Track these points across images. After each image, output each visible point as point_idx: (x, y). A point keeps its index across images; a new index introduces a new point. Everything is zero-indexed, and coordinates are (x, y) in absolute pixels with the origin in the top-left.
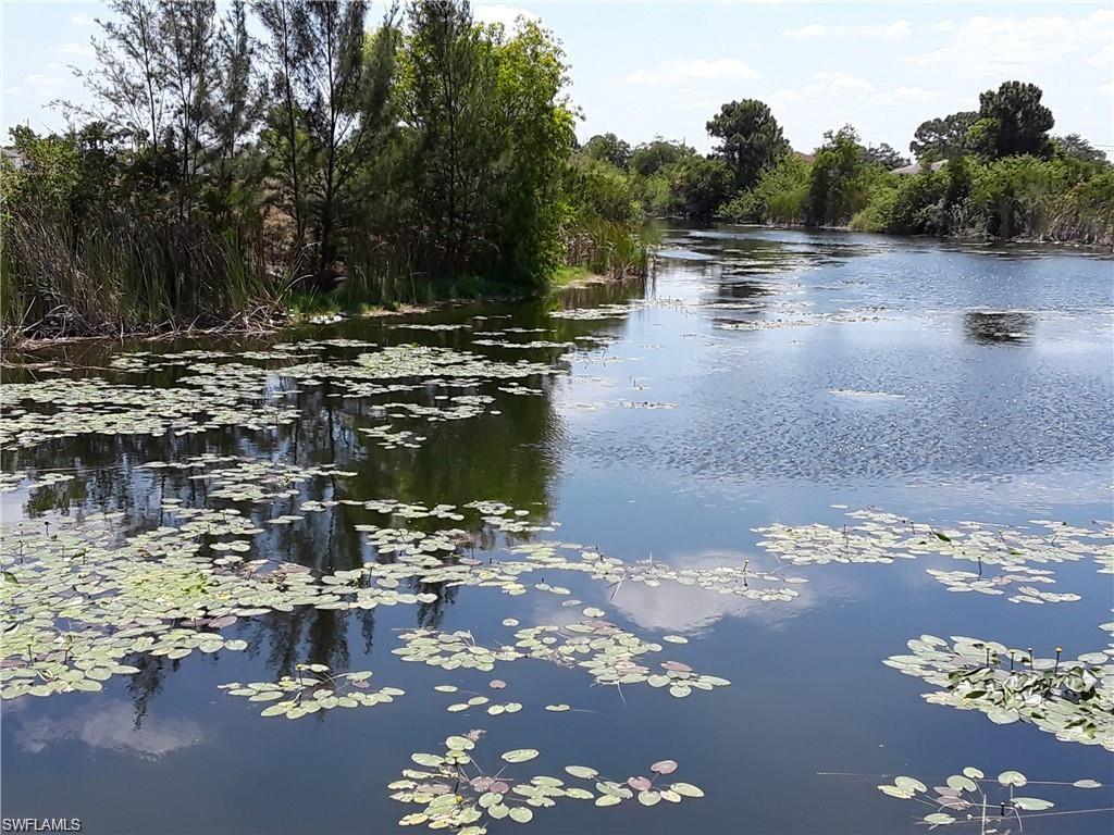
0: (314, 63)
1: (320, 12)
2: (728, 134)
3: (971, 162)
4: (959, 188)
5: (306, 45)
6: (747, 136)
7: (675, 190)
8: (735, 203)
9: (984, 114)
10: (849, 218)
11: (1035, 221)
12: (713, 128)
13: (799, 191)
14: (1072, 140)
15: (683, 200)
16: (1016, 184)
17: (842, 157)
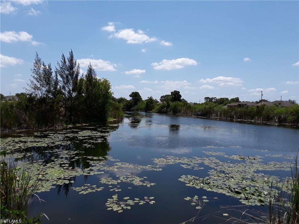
0: (69, 84)
1: (71, 76)
2: (133, 97)
3: (170, 102)
4: (168, 106)
5: (68, 81)
6: (136, 97)
7: (124, 105)
8: (134, 108)
9: (171, 95)
10: (152, 110)
11: (180, 111)
12: (130, 96)
13: (144, 106)
14: (183, 99)
15: (125, 107)
16: (177, 105)
17: (151, 101)
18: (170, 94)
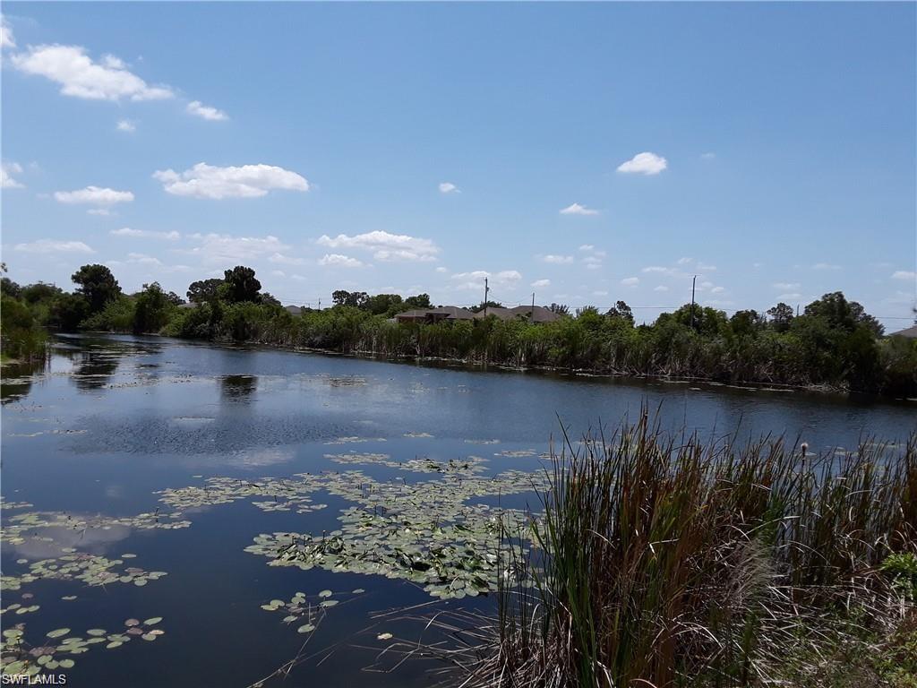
2: (85, 282)
3: (222, 304)
4: (217, 315)
6: (97, 284)
7: (52, 312)
8: (90, 320)
9: (227, 280)
10: (158, 330)
11: (256, 333)
12: (76, 279)
13: (128, 315)
14: (267, 295)
15: (57, 317)
16: (245, 314)
17: (153, 299)
18: (223, 277)
